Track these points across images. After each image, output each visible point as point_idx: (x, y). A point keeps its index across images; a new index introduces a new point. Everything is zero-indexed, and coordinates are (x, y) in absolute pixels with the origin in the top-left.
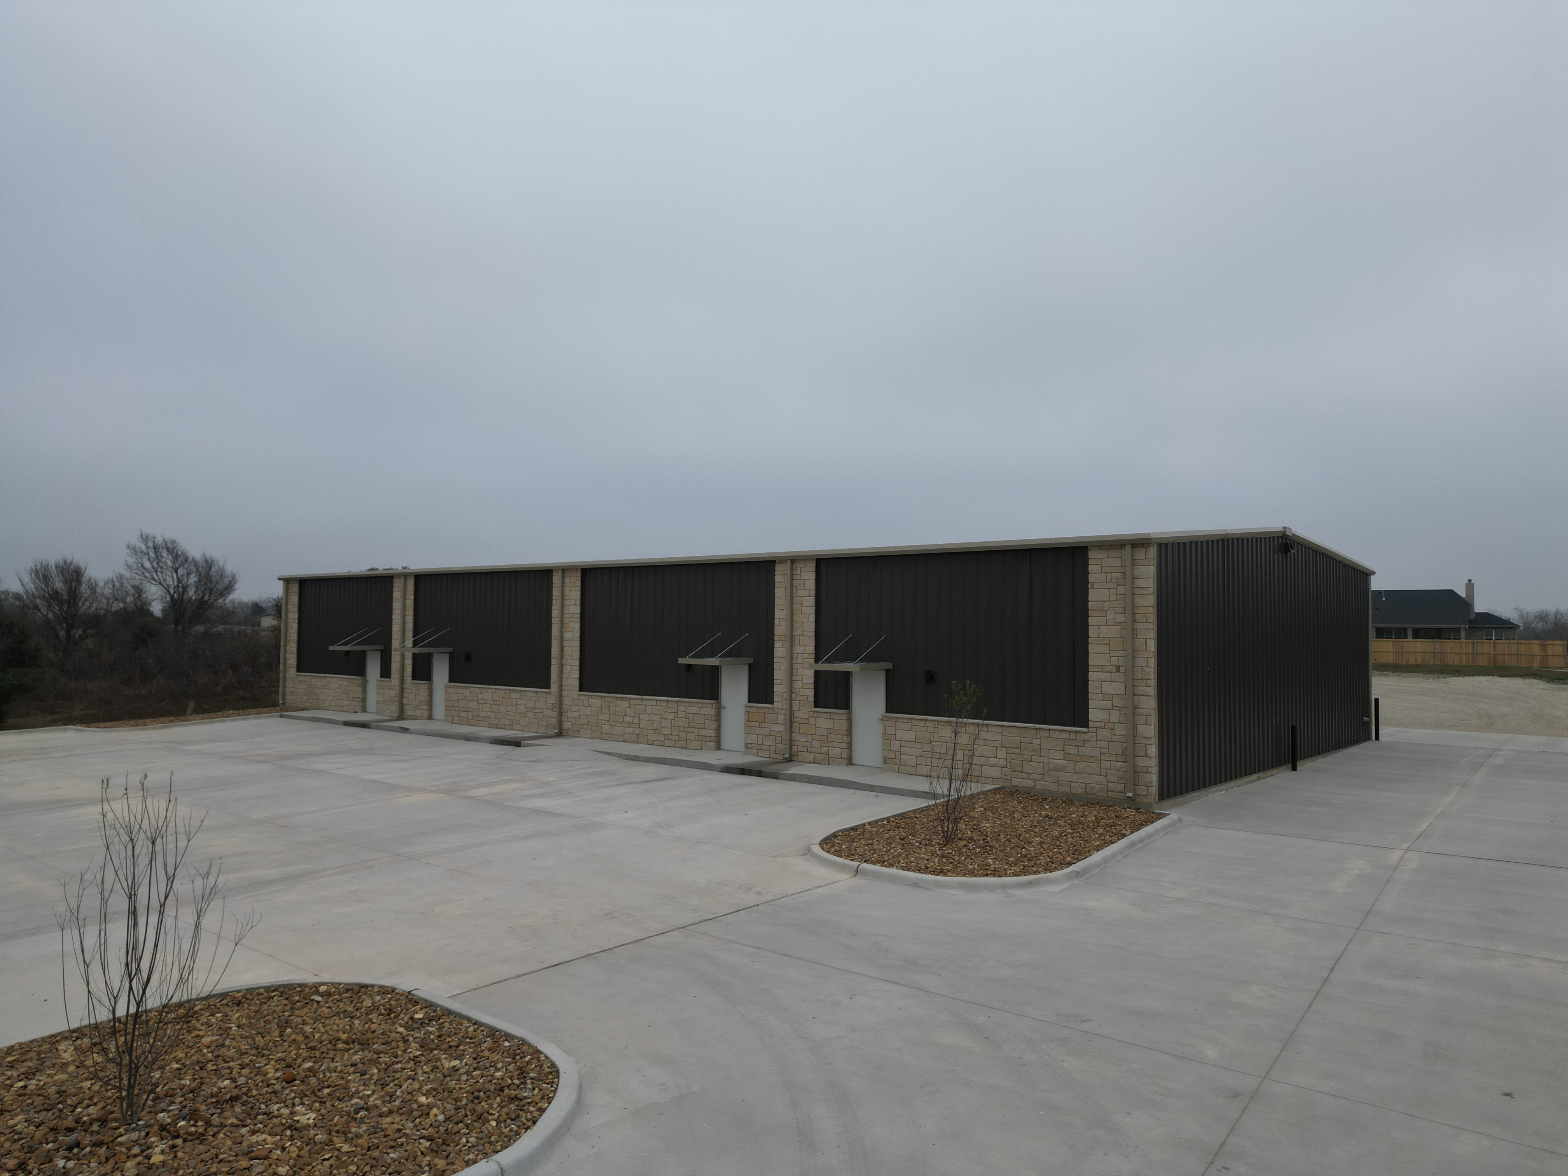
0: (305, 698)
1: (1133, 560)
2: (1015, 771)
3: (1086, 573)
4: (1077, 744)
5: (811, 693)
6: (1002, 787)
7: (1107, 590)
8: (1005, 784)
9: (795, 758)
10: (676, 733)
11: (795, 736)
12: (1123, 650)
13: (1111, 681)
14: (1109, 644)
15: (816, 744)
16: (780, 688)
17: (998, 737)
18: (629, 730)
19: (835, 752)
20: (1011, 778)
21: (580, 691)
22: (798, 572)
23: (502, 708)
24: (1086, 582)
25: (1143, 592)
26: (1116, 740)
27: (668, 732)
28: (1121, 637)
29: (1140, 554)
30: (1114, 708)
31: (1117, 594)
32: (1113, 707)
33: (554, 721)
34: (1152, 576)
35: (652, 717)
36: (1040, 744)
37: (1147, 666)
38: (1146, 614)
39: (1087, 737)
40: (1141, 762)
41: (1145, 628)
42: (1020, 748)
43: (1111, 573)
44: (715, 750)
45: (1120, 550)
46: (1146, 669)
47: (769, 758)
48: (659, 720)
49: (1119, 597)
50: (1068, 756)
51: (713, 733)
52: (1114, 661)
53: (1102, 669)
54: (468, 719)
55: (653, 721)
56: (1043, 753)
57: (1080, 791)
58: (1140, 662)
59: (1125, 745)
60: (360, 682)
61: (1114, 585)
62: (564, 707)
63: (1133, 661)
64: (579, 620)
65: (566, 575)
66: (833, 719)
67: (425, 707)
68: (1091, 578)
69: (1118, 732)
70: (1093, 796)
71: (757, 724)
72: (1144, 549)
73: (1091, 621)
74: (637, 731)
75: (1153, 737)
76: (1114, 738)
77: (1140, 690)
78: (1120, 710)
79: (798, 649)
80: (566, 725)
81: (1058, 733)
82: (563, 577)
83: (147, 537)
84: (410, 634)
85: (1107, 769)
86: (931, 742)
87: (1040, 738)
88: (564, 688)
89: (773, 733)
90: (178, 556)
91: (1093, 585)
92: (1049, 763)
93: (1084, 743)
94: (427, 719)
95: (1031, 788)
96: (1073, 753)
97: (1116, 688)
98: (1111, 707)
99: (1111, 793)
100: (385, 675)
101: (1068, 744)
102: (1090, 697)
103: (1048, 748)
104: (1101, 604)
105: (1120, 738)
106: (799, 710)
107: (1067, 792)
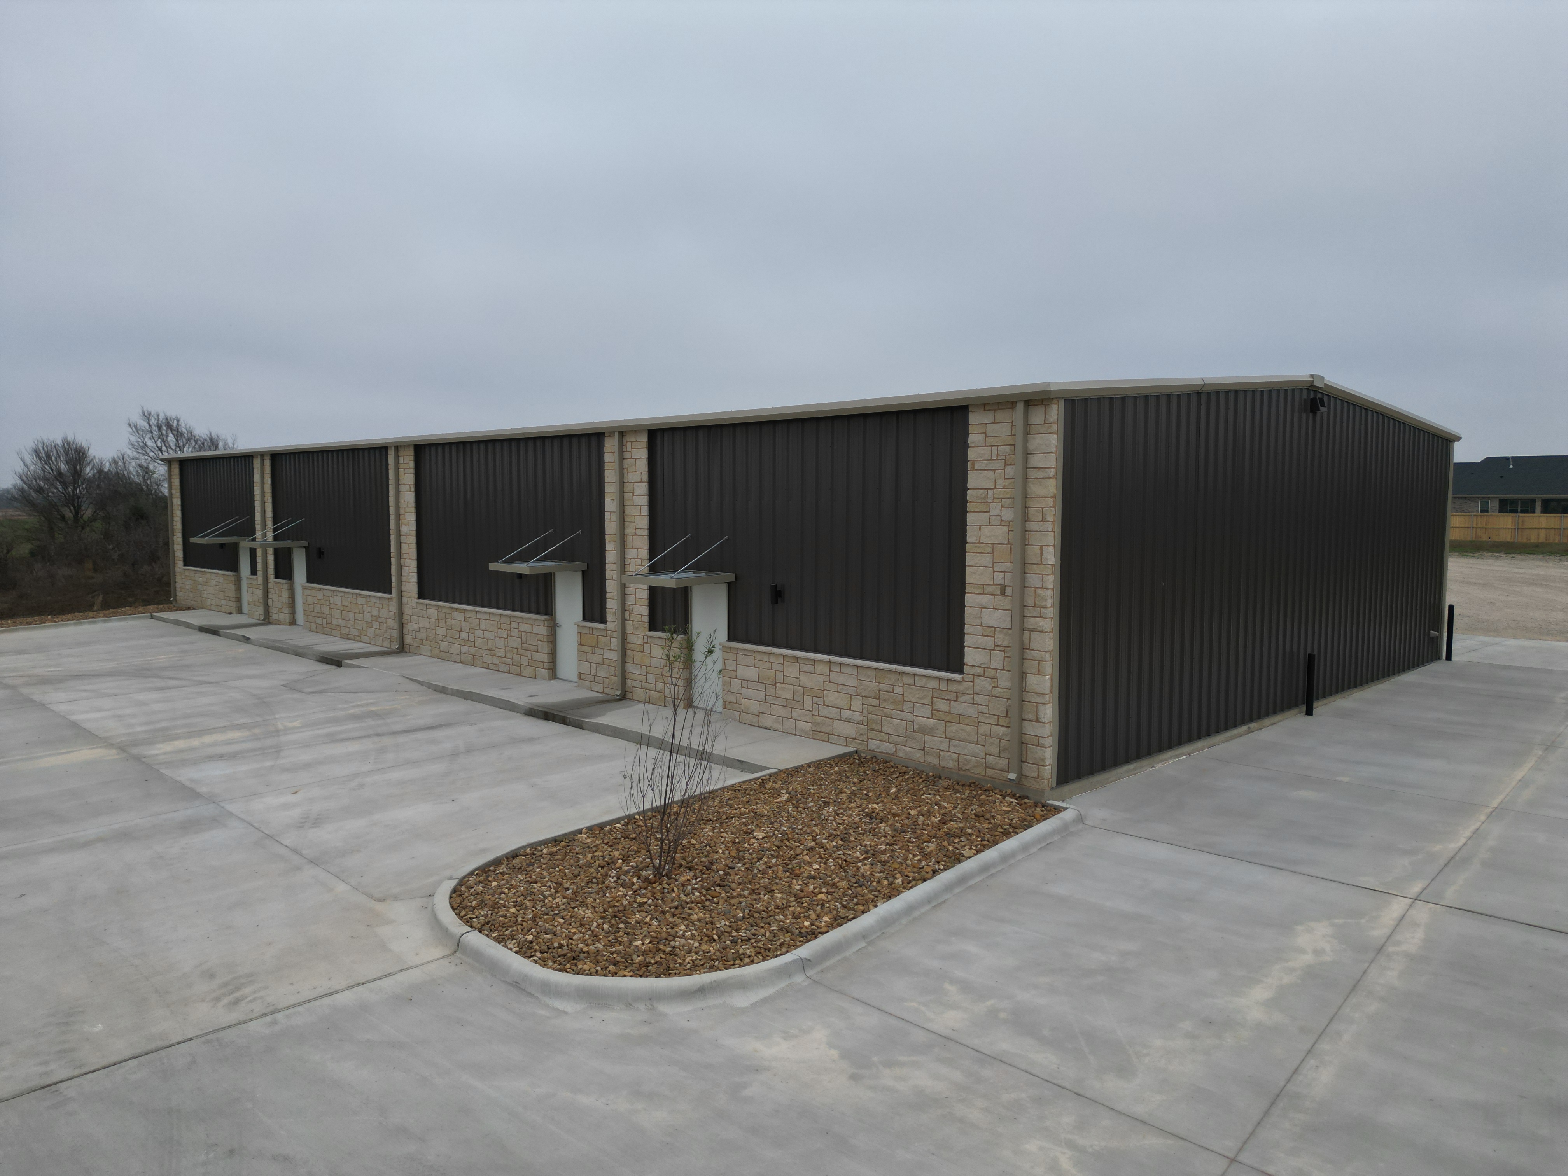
0: (191, 595)
1: (1027, 424)
2: (872, 730)
3: (965, 446)
4: (949, 697)
5: (645, 611)
6: (857, 751)
7: (991, 472)
8: (860, 747)
9: (629, 695)
10: (509, 655)
11: (630, 667)
12: (1011, 563)
13: (994, 609)
14: (992, 553)
15: (651, 678)
16: (612, 604)
17: (852, 682)
18: (465, 649)
19: (671, 690)
20: (868, 739)
21: (420, 597)
22: (629, 449)
23: (351, 615)
24: (965, 460)
25: (1040, 474)
26: (998, 695)
27: (501, 653)
28: (1009, 543)
29: (1037, 416)
30: (997, 648)
31: (1005, 479)
32: (995, 646)
33: (395, 633)
34: (1054, 450)
35: (487, 634)
36: (903, 695)
37: (1042, 588)
38: (1043, 508)
39: (961, 688)
40: (1031, 729)
41: (1041, 529)
42: (879, 699)
43: (998, 446)
44: (550, 679)
45: (1011, 410)
46: (1039, 591)
47: (603, 693)
48: (493, 638)
49: (1007, 482)
50: (938, 714)
51: (545, 658)
52: (999, 578)
53: (982, 589)
54: (323, 627)
55: (487, 639)
56: (907, 706)
57: (951, 764)
58: (1033, 580)
59: (1009, 702)
60: (233, 579)
61: (999, 465)
62: (405, 617)
63: (1023, 580)
64: (413, 510)
65: (401, 454)
66: (669, 646)
67: (286, 610)
68: (972, 454)
69: (1001, 683)
70: (968, 773)
71: (589, 649)
72: (1043, 407)
73: (970, 518)
74: (473, 650)
75: (1048, 692)
76: (997, 691)
77: (1031, 622)
78: (1004, 651)
79: (631, 553)
80: (408, 640)
81: (924, 680)
82: (397, 457)
83: (150, 414)
84: (270, 525)
85: (986, 736)
86: (776, 683)
87: (903, 686)
88: (404, 594)
89: (607, 662)
90: (182, 434)
91: (973, 464)
92: (913, 722)
93: (957, 697)
94: (290, 625)
95: (891, 755)
96: (943, 710)
97: (1000, 619)
98: (993, 646)
99: (990, 772)
100: (254, 572)
101: (938, 696)
102: (966, 631)
103: (913, 700)
104: (983, 493)
105: (1004, 692)
106: (633, 633)
107: (935, 765)
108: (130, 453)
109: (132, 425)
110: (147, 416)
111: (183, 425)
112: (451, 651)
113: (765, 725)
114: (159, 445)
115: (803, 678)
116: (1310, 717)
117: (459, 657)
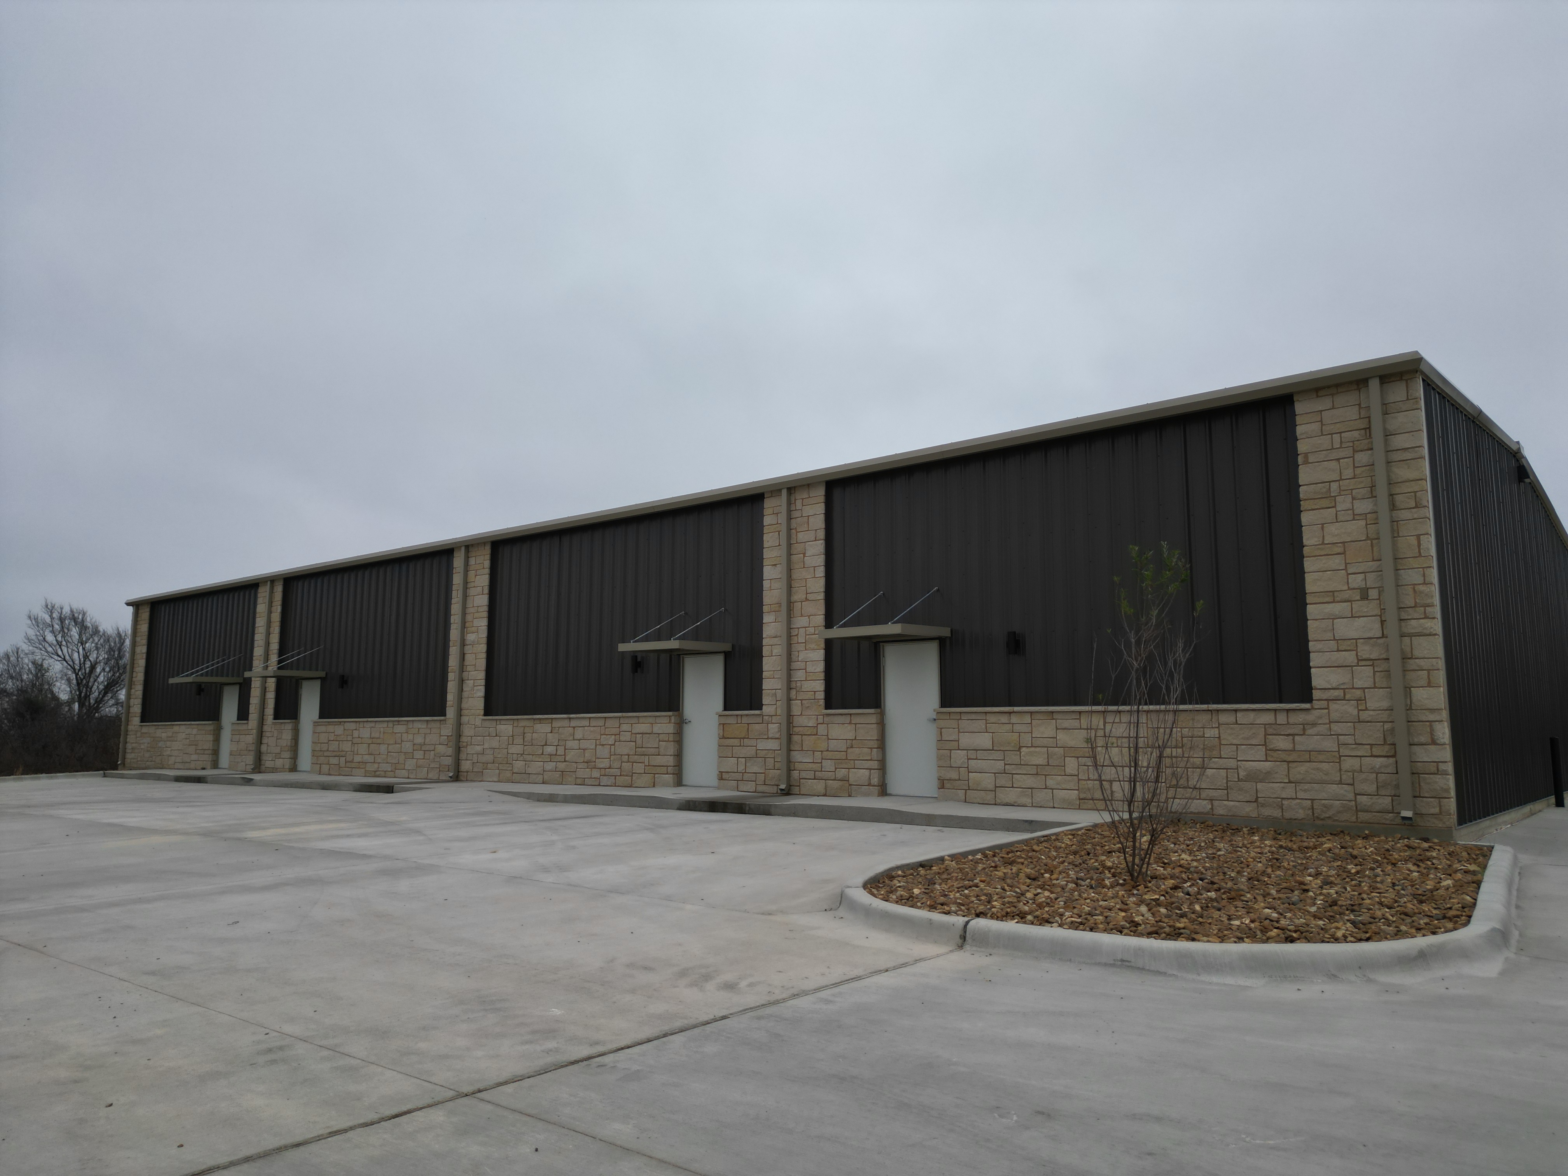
0: (147, 755)
2: (1173, 786)
3: (1291, 440)
4: (1291, 731)
5: (819, 686)
7: (1334, 463)
8: (1155, 810)
9: (796, 790)
10: (617, 764)
11: (797, 756)
12: (1373, 560)
13: (1352, 617)
14: (1344, 553)
15: (828, 765)
16: (771, 684)
17: (1139, 731)
18: (550, 766)
19: (859, 775)
20: (1168, 798)
21: (485, 715)
22: (799, 507)
23: (383, 748)
24: (1292, 455)
25: (1407, 455)
26: (1369, 719)
27: (605, 763)
28: (1368, 538)
29: (1397, 393)
30: (1361, 663)
31: (1354, 467)
32: (1359, 660)
33: (449, 761)
34: (1420, 428)
35: (584, 744)
36: (1219, 737)
37: (1424, 583)
38: (1415, 492)
39: (1310, 717)
40: (1424, 755)
41: (1416, 516)
42: (1181, 747)
43: (1340, 433)
44: (674, 787)
45: (1360, 390)
46: (1423, 587)
47: (755, 793)
48: (594, 746)
49: (1358, 471)
50: (1275, 754)
51: (670, 761)
52: (1357, 581)
53: (1332, 596)
54: (340, 767)
55: (584, 750)
56: (1226, 751)
57: (1301, 814)
58: (1410, 576)
59: (1388, 725)
60: (209, 729)
61: (1347, 452)
62: (464, 739)
63: (1396, 577)
64: (486, 614)
65: (472, 554)
66: (856, 724)
67: (287, 755)
68: (1303, 447)
69: (1372, 705)
70: (1329, 822)
71: (736, 742)
72: (1403, 384)
73: (1306, 518)
74: (562, 766)
75: (1443, 708)
76: (1364, 715)
77: (1413, 626)
78: (1373, 665)
79: (800, 622)
80: (466, 766)
82: (467, 558)
83: (53, 607)
84: (274, 658)
85: (1354, 771)
86: (1020, 747)
87: (1218, 727)
88: (464, 712)
89: (761, 754)
91: (1304, 459)
92: (1237, 769)
93: (1304, 729)
94: (290, 772)
95: (1205, 814)
96: (1283, 748)
97: (1364, 627)
98: (1356, 661)
99: (1363, 816)
100: (243, 714)
101: (1275, 732)
102: (1311, 649)
103: (1235, 742)
104: (1324, 487)
105: (1378, 714)
106: (801, 715)
107: (1276, 818)
108: (25, 647)
109: (32, 617)
110: (50, 609)
112: (529, 770)
113: (1007, 800)
115: (1062, 736)
117: (541, 776)
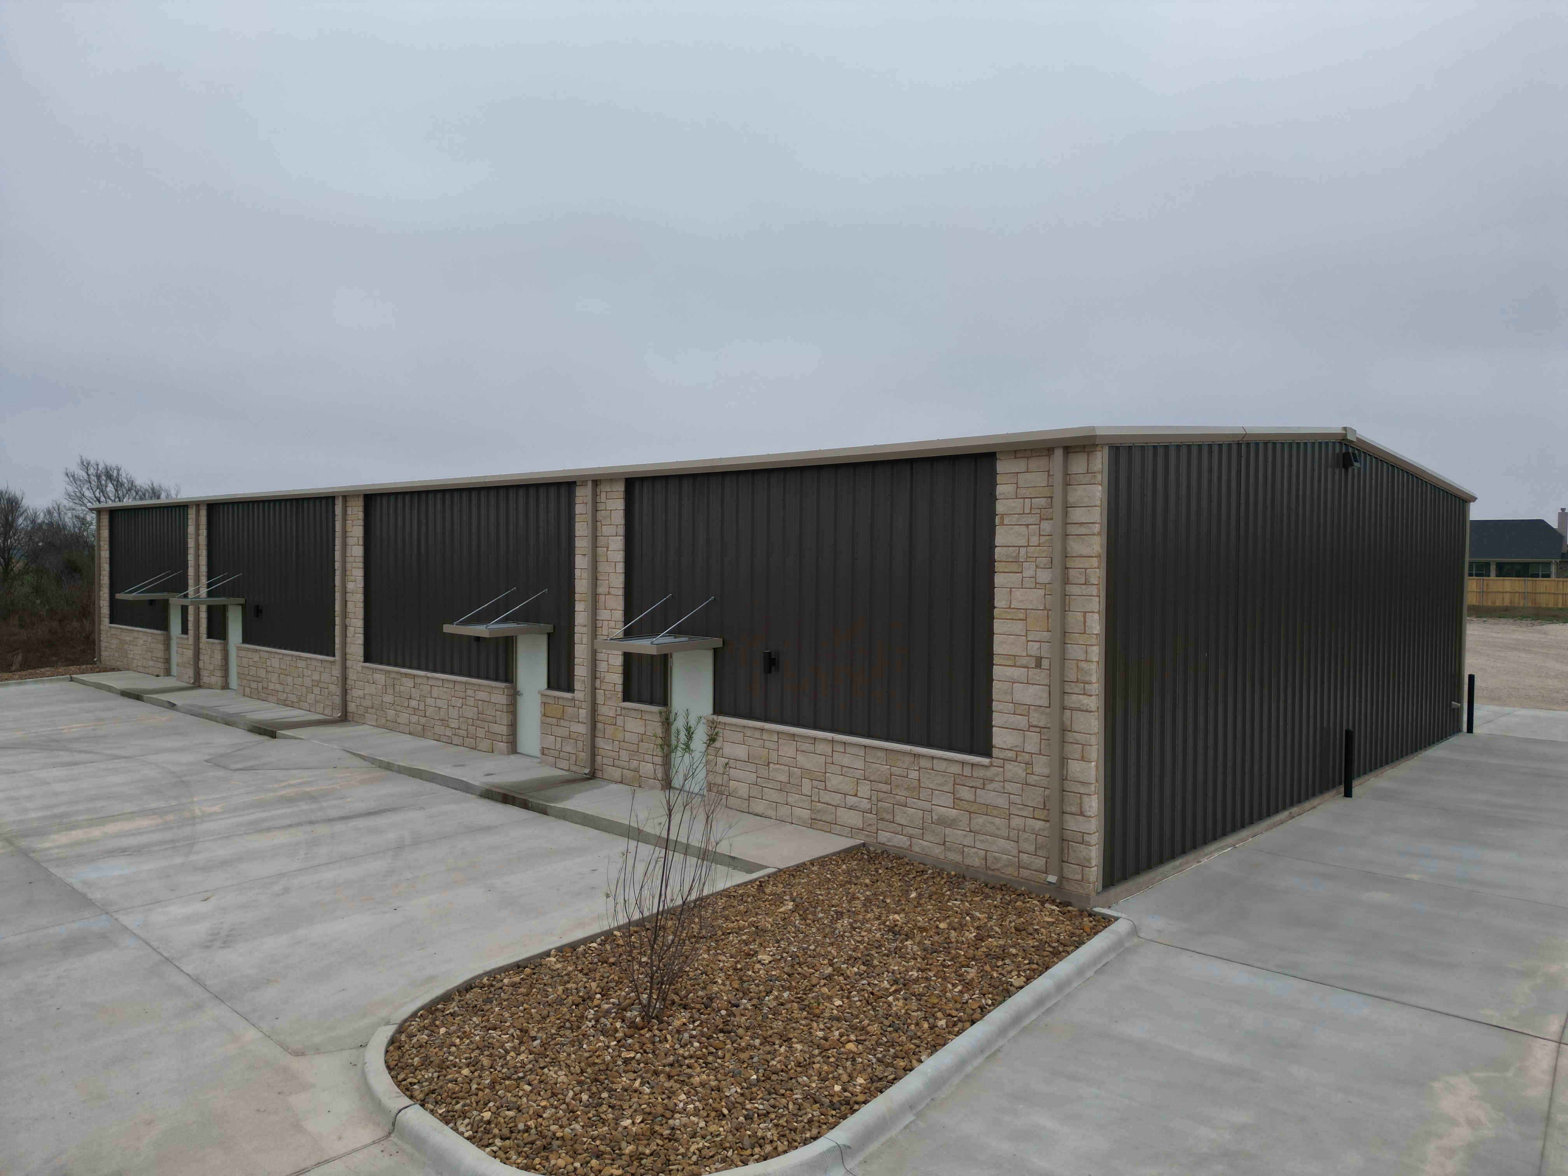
0: (116, 655)
1: (1066, 474)
2: (882, 819)
3: (992, 498)
4: (974, 784)
5: (617, 679)
6: (864, 843)
7: (1024, 528)
8: (868, 840)
9: (599, 774)
10: (464, 727)
11: (600, 742)
12: (1048, 631)
13: (1027, 683)
14: (1025, 620)
15: (624, 755)
16: (581, 671)
17: (859, 764)
18: (414, 719)
19: (647, 769)
20: (878, 830)
21: (365, 661)
22: (603, 500)
23: (290, 679)
24: (993, 514)
25: (1083, 530)
26: (1033, 783)
27: (454, 724)
28: (1045, 609)
29: (1078, 464)
30: (1032, 729)
31: (1040, 535)
32: (1030, 726)
33: (337, 700)
34: (1098, 503)
35: (440, 703)
36: (919, 780)
37: (1086, 660)
38: (1086, 569)
39: (989, 774)
40: (1073, 824)
41: (1084, 593)
42: (890, 784)
43: (1031, 498)
44: (508, 754)
45: (1047, 458)
46: (1083, 665)
47: (569, 770)
48: (446, 707)
49: (1043, 539)
50: (960, 803)
51: (503, 729)
52: (1034, 648)
53: (1013, 661)
54: (259, 692)
55: (439, 708)
56: (924, 794)
57: (977, 862)
58: (1075, 651)
59: (1047, 792)
60: (161, 638)
61: (1033, 519)
62: (349, 682)
63: (1063, 651)
64: (361, 565)
65: (349, 504)
66: (646, 720)
67: (219, 673)
68: (1000, 507)
69: (1037, 769)
70: (997, 873)
71: (554, 721)
72: (1086, 454)
73: (998, 579)
74: (423, 720)
75: (1093, 780)
76: (1032, 779)
77: (1073, 700)
78: (1040, 732)
79: (603, 614)
80: (352, 707)
81: (945, 763)
82: (345, 507)
83: (88, 464)
84: (204, 580)
85: (1019, 830)
86: (769, 763)
87: (919, 770)
88: (348, 657)
89: (574, 736)
90: (122, 484)
91: (1002, 519)
92: (931, 812)
93: (984, 784)
94: (222, 689)
95: (905, 849)
96: (967, 799)
97: (1035, 695)
98: (1027, 726)
99: (1024, 873)
100: (185, 631)
101: (961, 783)
102: (994, 708)
103: (931, 786)
104: (1014, 551)
105: (1041, 780)
106: (604, 704)
107: (957, 862)
108: (66, 503)
109: (69, 474)
110: (86, 465)
111: (124, 475)
112: (399, 720)
113: (757, 811)
114: (97, 495)
115: (801, 759)
116: (1349, 799)
117: (408, 727)
